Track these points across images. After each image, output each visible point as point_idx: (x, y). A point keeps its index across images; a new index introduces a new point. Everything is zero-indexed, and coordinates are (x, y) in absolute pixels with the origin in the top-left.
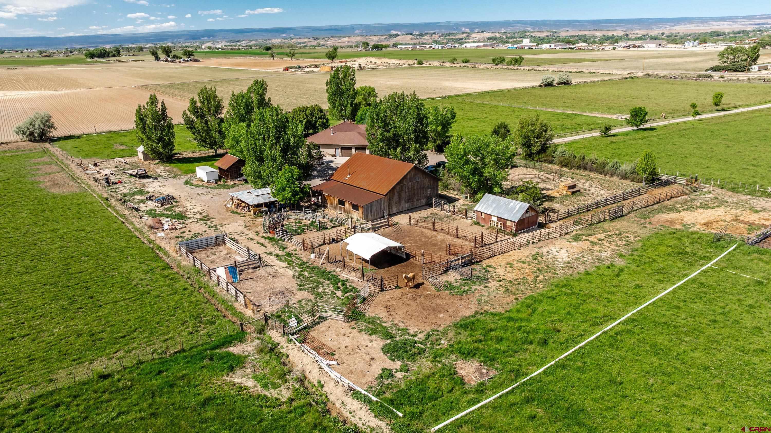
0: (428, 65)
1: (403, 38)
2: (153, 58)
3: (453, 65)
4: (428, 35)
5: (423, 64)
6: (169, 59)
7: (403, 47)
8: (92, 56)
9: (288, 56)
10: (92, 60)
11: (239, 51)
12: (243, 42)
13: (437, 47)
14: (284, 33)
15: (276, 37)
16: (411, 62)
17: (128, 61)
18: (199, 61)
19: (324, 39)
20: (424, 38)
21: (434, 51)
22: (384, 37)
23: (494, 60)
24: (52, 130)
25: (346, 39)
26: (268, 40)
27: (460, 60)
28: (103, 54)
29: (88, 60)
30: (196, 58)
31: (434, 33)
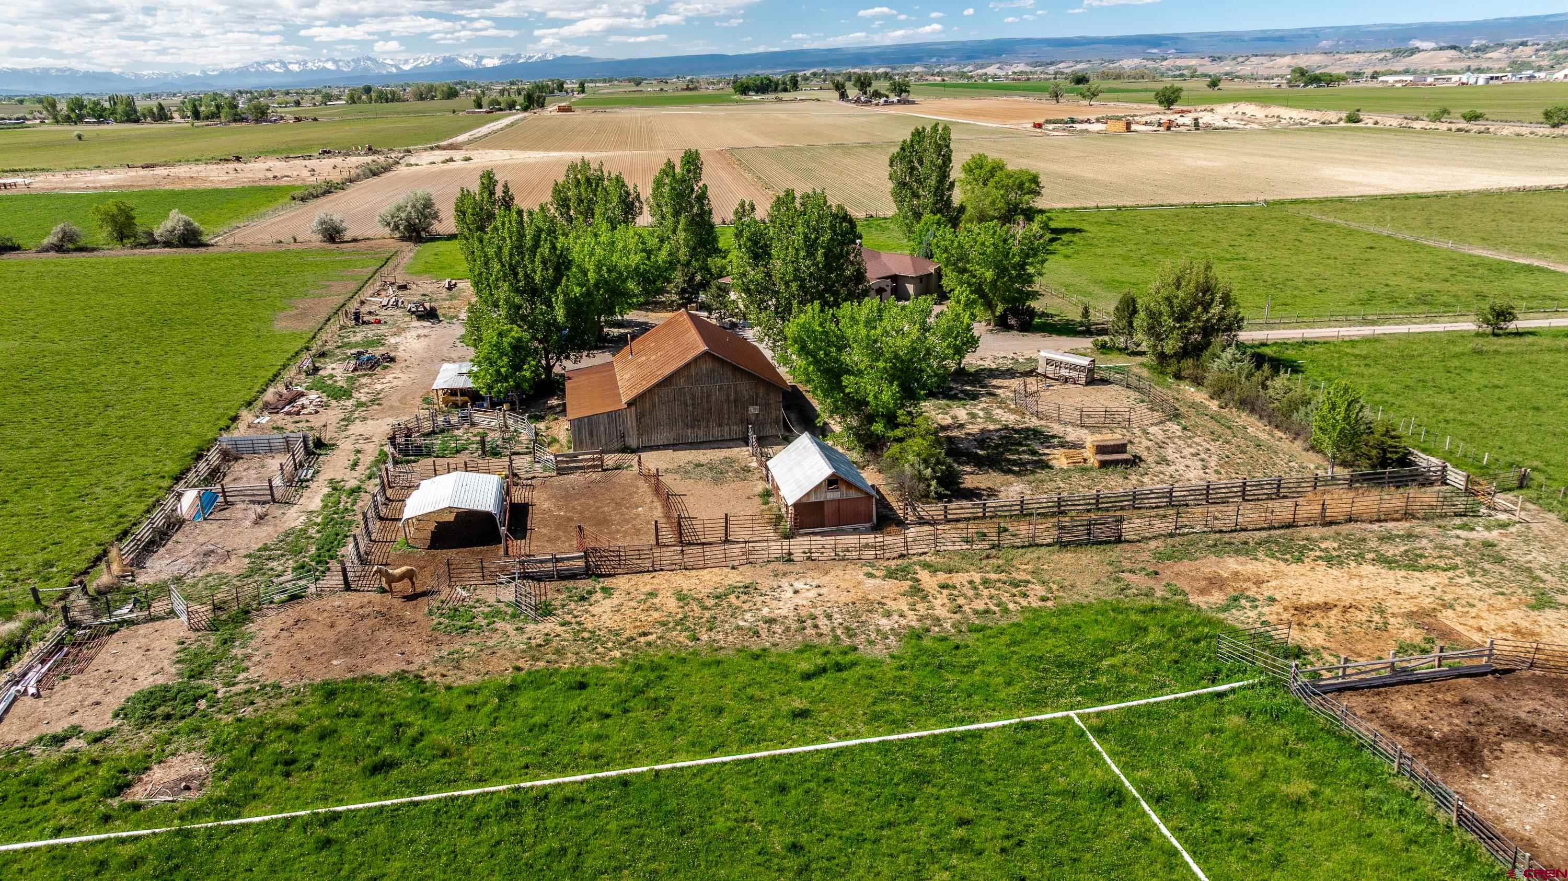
0: (1370, 125)
1: (1431, 58)
2: (836, 95)
3: (1433, 126)
4: (1504, 49)
5: (1359, 121)
6: (863, 98)
7: (1391, 79)
8: (744, 90)
9: (1084, 97)
10: (743, 97)
11: (1028, 84)
12: (1061, 65)
13: (1472, 81)
14: (1155, 47)
15: (1133, 55)
16: (1332, 116)
17: (795, 100)
18: (913, 103)
19: (1234, 59)
20: (1489, 55)
21: (1465, 88)
22: (1381, 56)
23: (1548, 115)
24: (435, 222)
25: (1287, 60)
26: (1112, 61)
27: (1456, 113)
28: (765, 87)
29: (737, 97)
30: (911, 98)
31: (1524, 44)
